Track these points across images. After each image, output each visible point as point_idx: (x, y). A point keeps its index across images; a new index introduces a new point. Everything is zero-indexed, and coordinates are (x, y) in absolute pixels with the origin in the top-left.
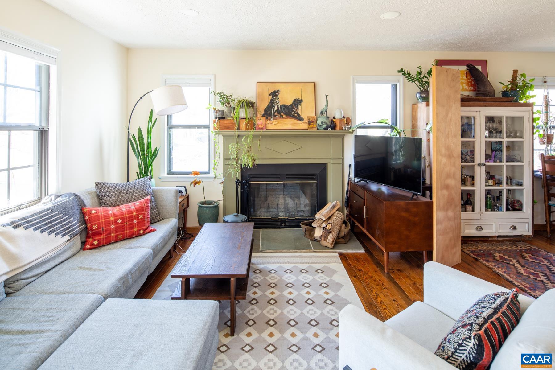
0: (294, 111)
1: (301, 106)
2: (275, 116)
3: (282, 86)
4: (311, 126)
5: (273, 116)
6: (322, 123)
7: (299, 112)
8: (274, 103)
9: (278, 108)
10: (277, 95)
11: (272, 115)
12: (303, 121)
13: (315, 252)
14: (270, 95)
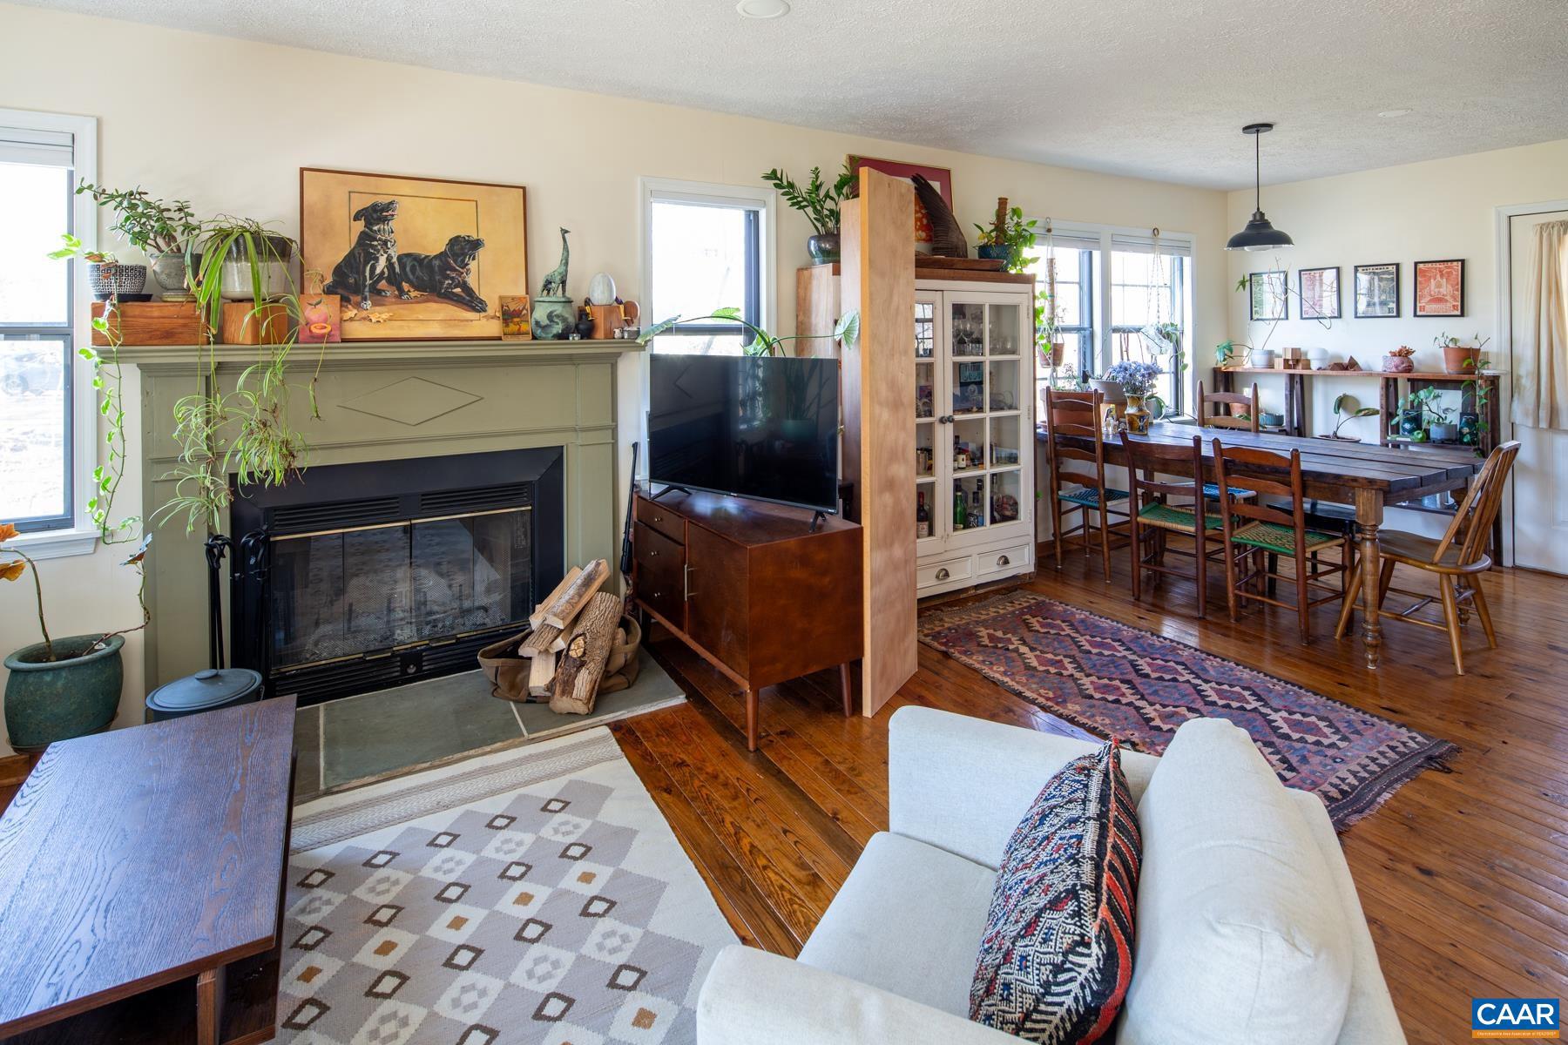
0: (452, 279)
1: (475, 262)
2: (376, 292)
3: (406, 188)
4: (513, 328)
5: (370, 292)
6: (550, 316)
7: (471, 281)
8: (373, 247)
9: (390, 265)
10: (385, 220)
11: (367, 289)
12: (485, 311)
13: (533, 741)
14: (356, 218)
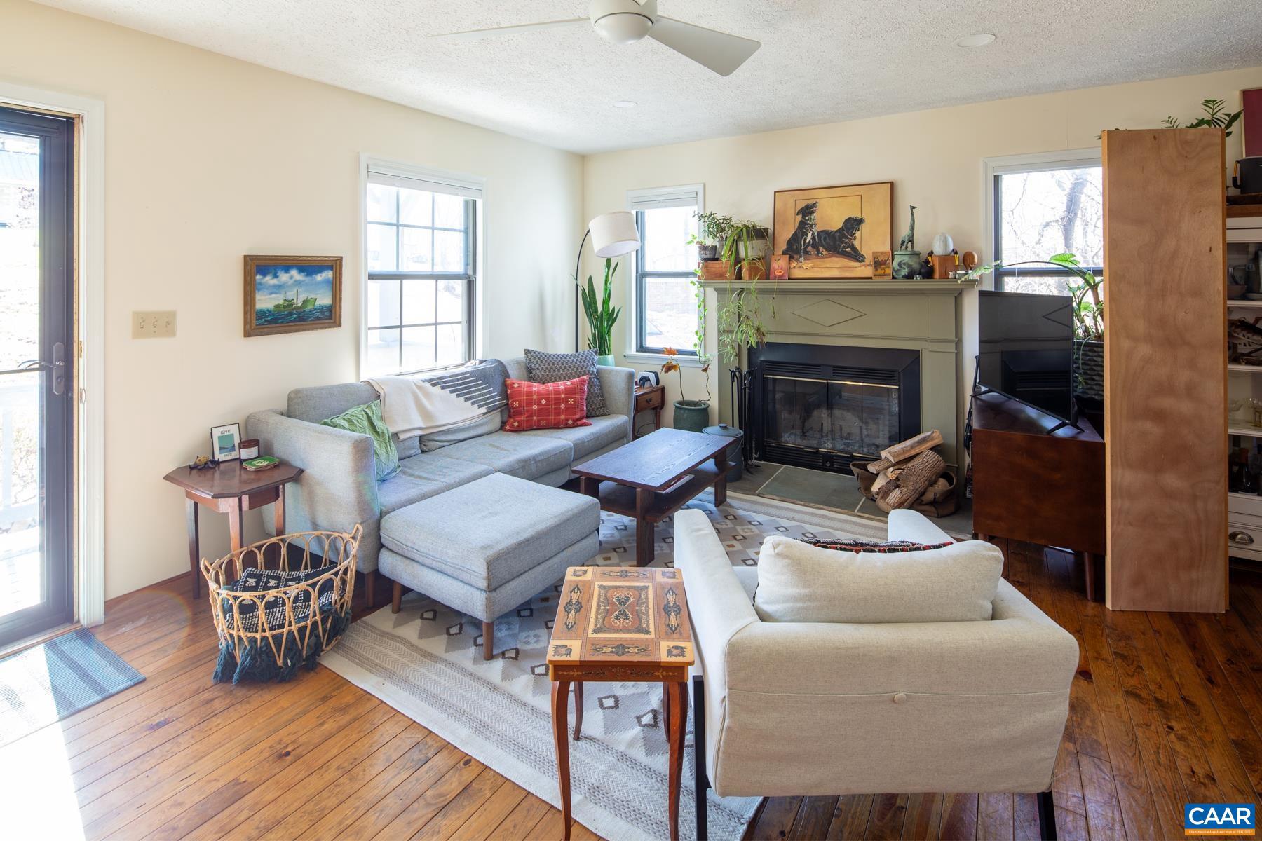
0: (846, 243)
1: (859, 232)
2: (807, 253)
3: (822, 193)
4: (880, 271)
5: (804, 252)
6: (900, 264)
7: (857, 244)
8: (806, 228)
9: (813, 237)
10: (812, 213)
11: (802, 251)
12: (864, 261)
14: (798, 214)
